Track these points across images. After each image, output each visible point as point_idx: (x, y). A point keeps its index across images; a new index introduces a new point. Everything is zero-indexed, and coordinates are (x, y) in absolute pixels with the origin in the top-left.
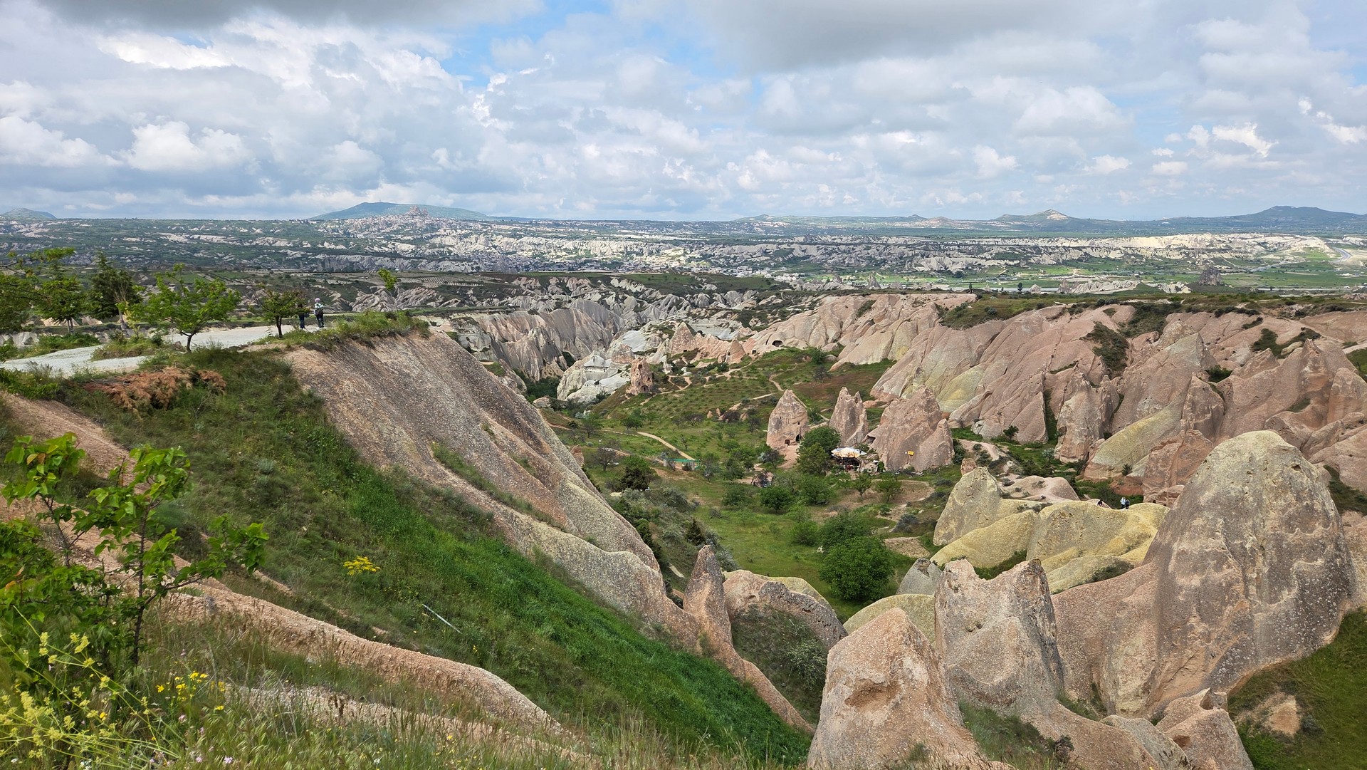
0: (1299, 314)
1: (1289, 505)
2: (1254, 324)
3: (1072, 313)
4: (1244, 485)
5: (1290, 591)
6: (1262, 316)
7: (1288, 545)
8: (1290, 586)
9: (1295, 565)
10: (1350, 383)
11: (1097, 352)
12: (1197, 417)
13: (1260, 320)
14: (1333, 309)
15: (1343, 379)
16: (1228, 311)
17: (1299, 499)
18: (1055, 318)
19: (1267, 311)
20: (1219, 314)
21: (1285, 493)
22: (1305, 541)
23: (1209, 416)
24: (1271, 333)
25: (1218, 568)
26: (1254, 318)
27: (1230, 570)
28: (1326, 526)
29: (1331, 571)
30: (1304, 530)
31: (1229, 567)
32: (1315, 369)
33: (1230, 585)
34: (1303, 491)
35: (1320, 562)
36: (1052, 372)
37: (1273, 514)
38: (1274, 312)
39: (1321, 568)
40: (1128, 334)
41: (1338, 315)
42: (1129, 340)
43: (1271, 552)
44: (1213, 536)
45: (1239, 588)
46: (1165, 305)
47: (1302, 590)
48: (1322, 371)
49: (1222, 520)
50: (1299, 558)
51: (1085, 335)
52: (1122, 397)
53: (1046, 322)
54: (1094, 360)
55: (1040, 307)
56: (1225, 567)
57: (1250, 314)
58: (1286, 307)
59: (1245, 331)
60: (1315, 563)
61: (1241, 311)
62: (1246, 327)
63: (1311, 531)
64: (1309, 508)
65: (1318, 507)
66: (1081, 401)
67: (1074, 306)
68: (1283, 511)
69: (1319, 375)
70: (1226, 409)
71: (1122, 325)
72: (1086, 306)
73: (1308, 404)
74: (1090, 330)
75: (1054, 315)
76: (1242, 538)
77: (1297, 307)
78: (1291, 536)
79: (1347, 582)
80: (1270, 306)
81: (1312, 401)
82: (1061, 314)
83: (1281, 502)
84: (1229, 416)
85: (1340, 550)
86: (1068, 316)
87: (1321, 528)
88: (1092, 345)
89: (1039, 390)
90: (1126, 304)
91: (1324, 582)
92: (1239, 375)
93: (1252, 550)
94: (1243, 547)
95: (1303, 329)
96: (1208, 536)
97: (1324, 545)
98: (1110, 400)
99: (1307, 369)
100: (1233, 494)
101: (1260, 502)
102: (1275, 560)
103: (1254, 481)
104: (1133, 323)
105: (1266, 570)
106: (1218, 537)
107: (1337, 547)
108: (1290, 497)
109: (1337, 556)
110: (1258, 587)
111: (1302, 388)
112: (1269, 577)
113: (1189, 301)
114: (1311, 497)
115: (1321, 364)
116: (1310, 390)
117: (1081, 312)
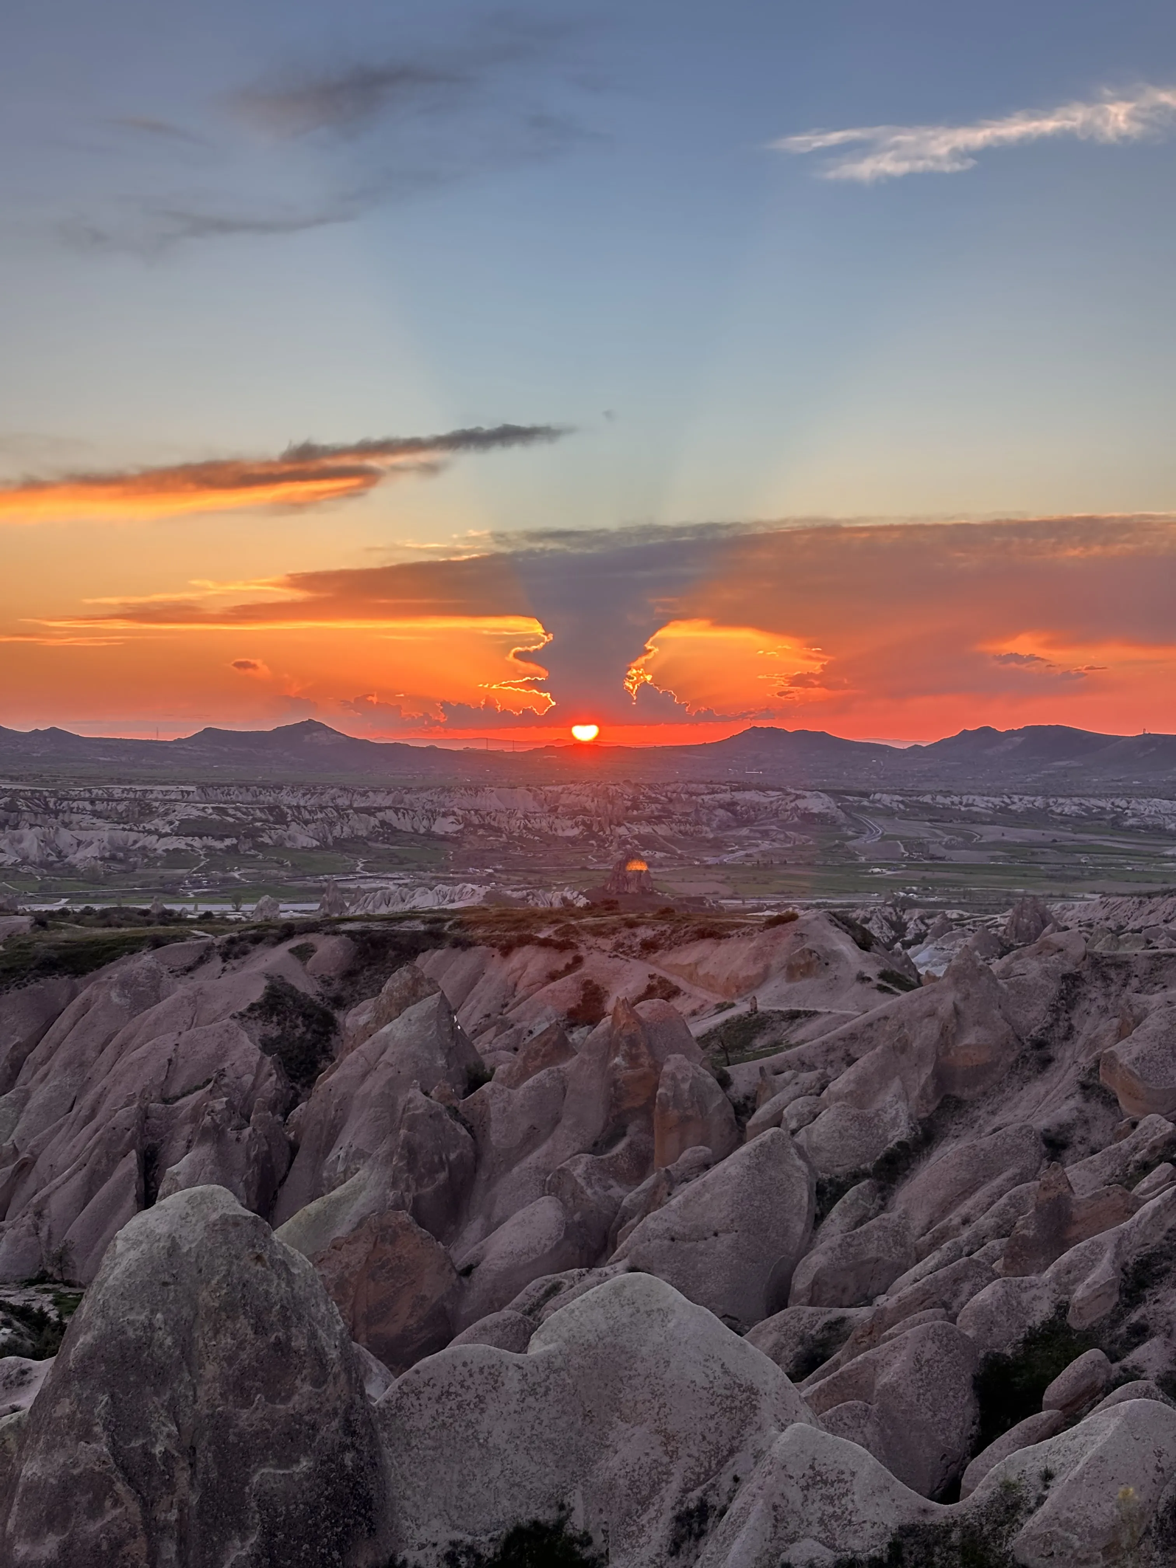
0: (649, 946)
1: (241, 1346)
2: (569, 969)
3: (225, 957)
4: (153, 1312)
5: (244, 1539)
6: (583, 953)
7: (240, 1435)
8: (243, 1529)
9: (256, 1478)
10: (686, 1086)
11: (267, 1045)
12: (419, 1181)
13: (578, 960)
14: (702, 935)
15: (673, 1077)
16: (524, 941)
17: (260, 1329)
18: (189, 969)
19: (591, 940)
20: (507, 951)
21: (234, 1319)
22: (274, 1423)
23: (442, 1176)
24: (597, 988)
25: (95, 1511)
26: (568, 958)
27: (118, 1511)
28: (318, 1383)
29: (329, 1482)
30: (271, 1399)
31: (117, 1503)
32: (633, 1059)
33: (117, 1545)
34: (269, 1310)
35: (305, 1464)
36: (166, 1101)
37: (211, 1369)
38: (602, 942)
39: (308, 1477)
40: (339, 1002)
41: (703, 948)
42: (338, 1015)
43: (206, 1457)
44: (87, 1436)
45: (138, 1547)
46: (415, 935)
47: (269, 1533)
48: (645, 1060)
49: (105, 1398)
50: (263, 1462)
51: (243, 1008)
52: (294, 1148)
53: (167, 979)
54: (260, 1064)
55: (157, 943)
56: (108, 1503)
57: (562, 947)
58: (626, 932)
59: (552, 985)
60: (296, 1469)
61: (545, 943)
62: (553, 977)
63: (288, 1398)
64: (282, 1348)
65: (300, 1343)
66: (202, 1163)
67: (232, 941)
68: (230, 1360)
69: (639, 1072)
70: (478, 1157)
71: (327, 982)
72: (256, 940)
73: (624, 1135)
74: (257, 993)
75: (189, 961)
76: (148, 1432)
77: (645, 933)
78: (245, 1413)
79: (367, 1503)
80: (597, 932)
81: (632, 1129)
82: (201, 961)
83: (227, 1341)
84: (483, 1175)
85: (354, 1433)
86: (217, 963)
87: (307, 1388)
88: (258, 1029)
89: (131, 1145)
90: (336, 933)
91: (314, 1509)
92: (502, 1081)
93: (167, 1455)
94: (147, 1454)
95: (651, 977)
96: (79, 1438)
97: (314, 1427)
98: (268, 1156)
99: (617, 1060)
100: (131, 1334)
101: (186, 1347)
102: (214, 1475)
103: (176, 1301)
104: (350, 975)
105: (194, 1499)
106: (97, 1439)
107: (349, 1428)
108: (244, 1325)
109: (344, 1448)
110: (182, 1540)
111: (613, 1105)
112: (199, 1515)
113: (459, 925)
114: (285, 1320)
115: (643, 1049)
116: (627, 1105)
117: (245, 953)
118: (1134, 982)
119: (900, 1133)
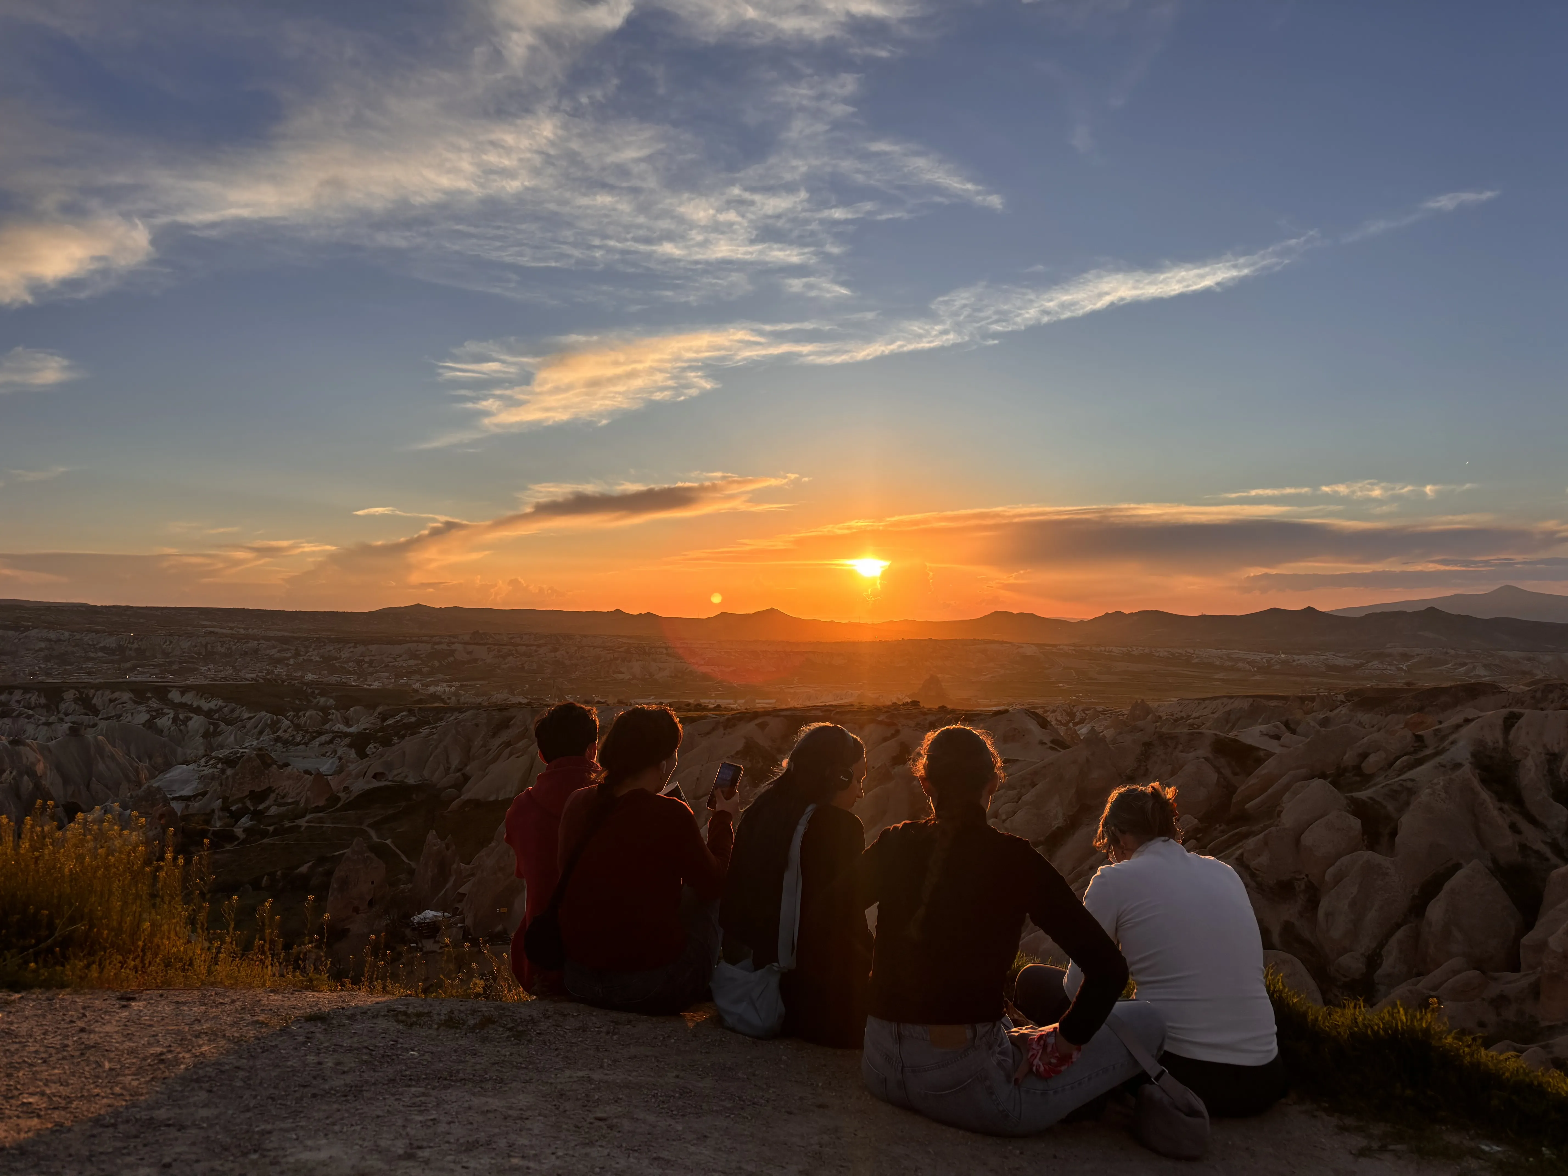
3: (725, 727)
18: (708, 733)
40: (779, 750)
53: (698, 738)
59: (884, 744)
61: (881, 723)
67: (728, 719)
71: (774, 741)
72: (740, 719)
90: (779, 716)
118: (1180, 747)
119: (1058, 822)
